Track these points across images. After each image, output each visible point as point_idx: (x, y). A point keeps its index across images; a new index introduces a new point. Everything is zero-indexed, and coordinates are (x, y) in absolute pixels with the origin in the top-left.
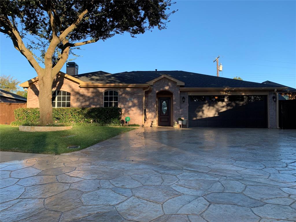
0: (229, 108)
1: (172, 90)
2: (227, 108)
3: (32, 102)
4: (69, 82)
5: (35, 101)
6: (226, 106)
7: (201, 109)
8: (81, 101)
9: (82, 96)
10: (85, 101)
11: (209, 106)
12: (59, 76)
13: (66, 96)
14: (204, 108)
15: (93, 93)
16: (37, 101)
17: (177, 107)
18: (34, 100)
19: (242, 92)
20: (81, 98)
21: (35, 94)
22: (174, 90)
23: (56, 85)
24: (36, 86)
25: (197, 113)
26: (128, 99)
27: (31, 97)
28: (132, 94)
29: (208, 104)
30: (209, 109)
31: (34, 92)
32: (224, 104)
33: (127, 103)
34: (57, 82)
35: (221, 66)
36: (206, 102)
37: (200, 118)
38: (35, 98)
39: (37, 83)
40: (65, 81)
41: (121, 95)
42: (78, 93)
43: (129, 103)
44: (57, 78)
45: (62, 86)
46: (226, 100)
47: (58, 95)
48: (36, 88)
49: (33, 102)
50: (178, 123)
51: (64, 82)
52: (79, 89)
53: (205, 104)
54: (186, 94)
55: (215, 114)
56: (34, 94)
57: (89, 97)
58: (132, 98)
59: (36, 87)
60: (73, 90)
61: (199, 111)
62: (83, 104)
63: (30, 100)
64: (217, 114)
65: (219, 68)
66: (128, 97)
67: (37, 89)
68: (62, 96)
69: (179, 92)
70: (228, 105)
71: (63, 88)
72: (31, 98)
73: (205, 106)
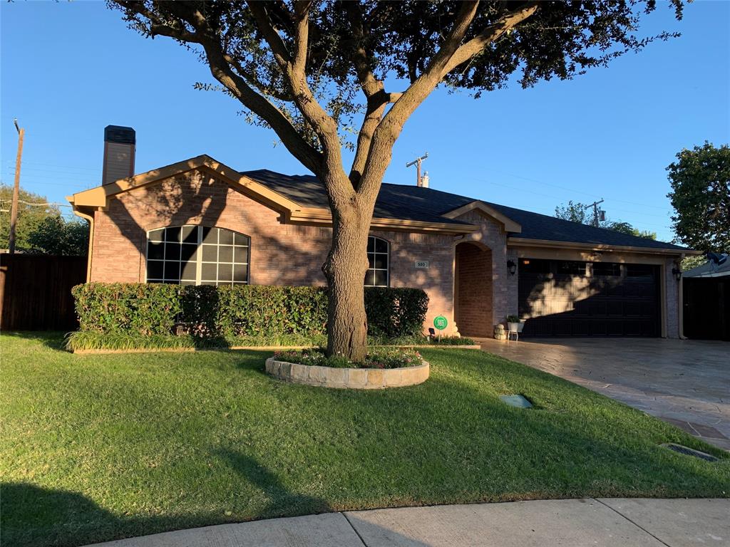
0: (593, 291)
1: (490, 243)
2: (589, 293)
3: (111, 259)
4: (244, 201)
5: (121, 258)
6: (587, 287)
7: (538, 294)
8: (284, 264)
9: (287, 249)
10: (297, 265)
11: (556, 286)
12: (212, 181)
13: (234, 246)
14: (545, 292)
15: (318, 241)
16: (128, 257)
17: (501, 286)
18: (119, 252)
19: (620, 258)
20: (283, 256)
21: (124, 234)
22: (493, 242)
23: (201, 209)
24: (128, 206)
25: (531, 304)
26: (417, 266)
27: (105, 243)
28: (424, 251)
29: (553, 283)
30: (555, 293)
31: (117, 224)
32: (585, 282)
33: (413, 277)
34: (205, 199)
35: (426, 177)
36: (551, 276)
37: (538, 315)
38: (123, 245)
39: (129, 194)
40: (233, 197)
41: (398, 252)
42: (272, 241)
43: (417, 277)
44: (202, 185)
45: (220, 213)
46: (588, 274)
47: (206, 240)
48: (126, 213)
49: (114, 261)
50: (507, 329)
51: (228, 202)
52: (277, 227)
53: (548, 280)
54: (515, 253)
55: (567, 306)
56: (119, 232)
57: (305, 254)
58: (426, 263)
59: (127, 211)
60: (256, 230)
61: (535, 299)
62: (290, 275)
63: (102, 251)
64: (572, 305)
65: (422, 181)
66: (415, 260)
67: (129, 215)
68: (218, 245)
69: (506, 250)
70: (591, 286)
71: (224, 220)
72: (107, 246)
73: (547, 285)
